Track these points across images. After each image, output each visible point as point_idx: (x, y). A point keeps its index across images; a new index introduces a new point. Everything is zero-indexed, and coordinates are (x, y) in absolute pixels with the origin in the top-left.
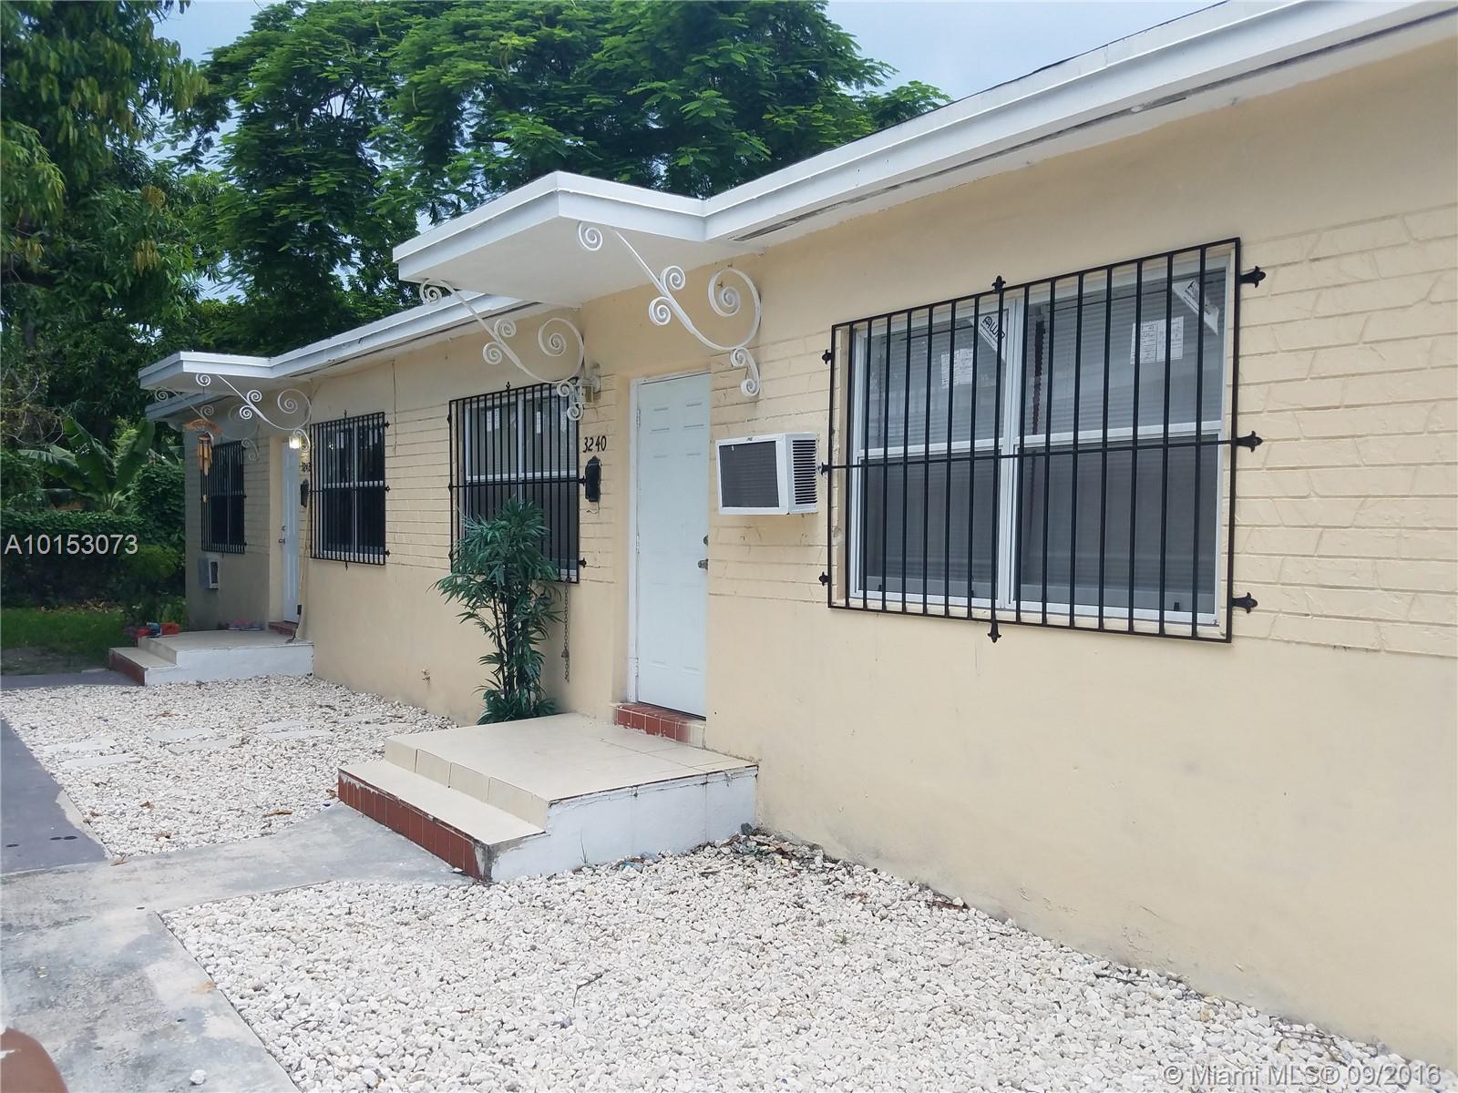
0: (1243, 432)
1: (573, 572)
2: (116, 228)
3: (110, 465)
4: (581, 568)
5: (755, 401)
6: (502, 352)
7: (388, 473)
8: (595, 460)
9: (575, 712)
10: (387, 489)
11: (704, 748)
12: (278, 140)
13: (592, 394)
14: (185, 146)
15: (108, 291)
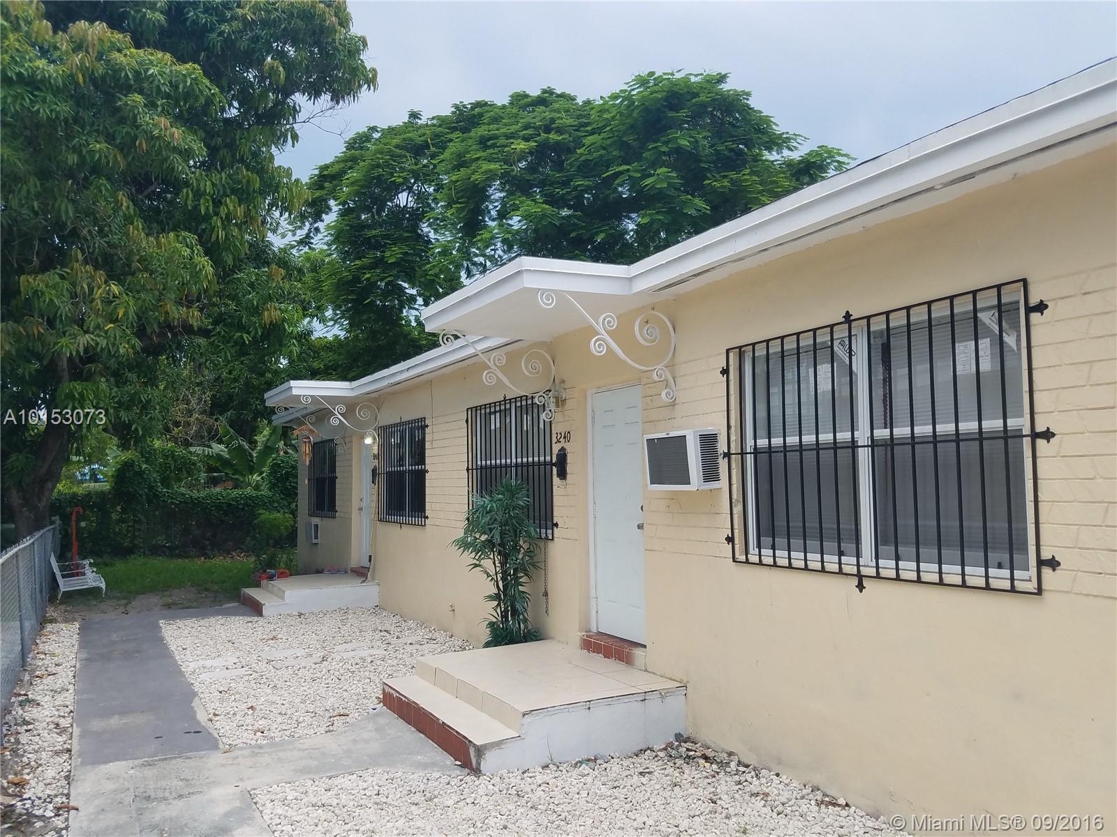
0: (1040, 428)
1: (549, 532)
2: (251, 296)
3: (251, 456)
4: (555, 528)
5: (673, 404)
6: (496, 375)
7: (428, 460)
8: (563, 449)
9: (553, 638)
10: (427, 471)
11: (646, 670)
12: (363, 226)
13: (560, 402)
14: (301, 233)
15: (246, 339)
